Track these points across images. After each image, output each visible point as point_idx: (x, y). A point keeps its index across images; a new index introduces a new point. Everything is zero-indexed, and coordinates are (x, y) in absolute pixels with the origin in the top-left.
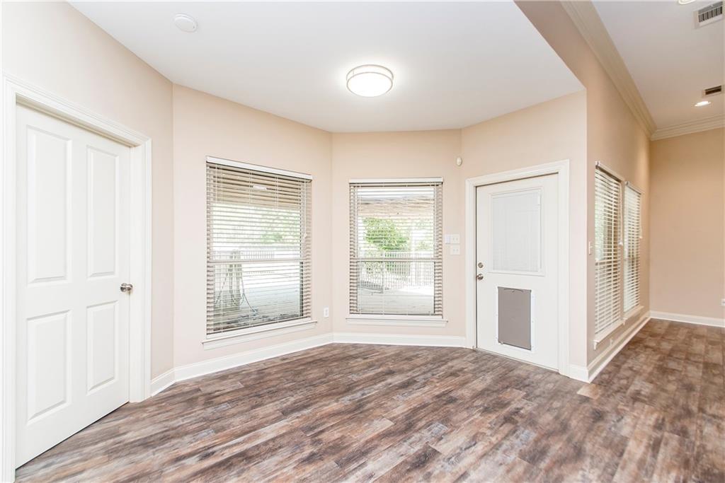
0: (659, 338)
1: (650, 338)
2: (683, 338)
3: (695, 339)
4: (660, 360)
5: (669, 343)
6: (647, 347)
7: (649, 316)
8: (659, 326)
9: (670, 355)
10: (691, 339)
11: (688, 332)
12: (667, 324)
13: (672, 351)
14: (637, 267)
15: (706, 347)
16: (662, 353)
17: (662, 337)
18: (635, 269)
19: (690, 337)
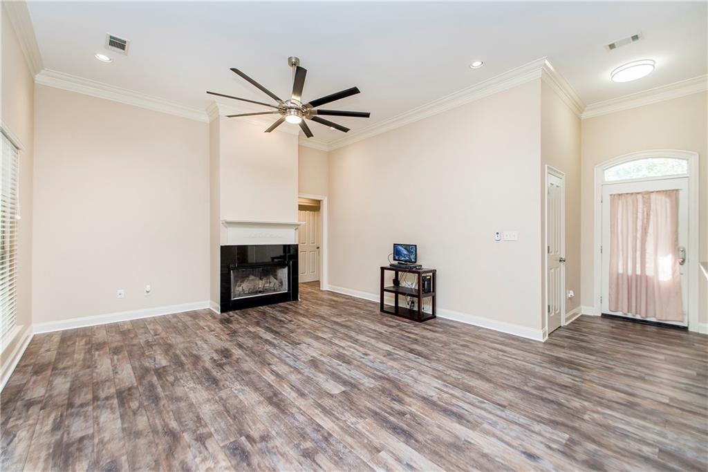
0: (49, 372)
1: (34, 378)
2: (82, 356)
3: (97, 353)
4: (57, 427)
5: (66, 376)
6: (29, 404)
7: (31, 332)
8: (46, 346)
9: (70, 405)
10: (92, 356)
11: (86, 344)
12: (57, 339)
13: (73, 391)
14: (11, 261)
15: (112, 360)
16: (57, 406)
17: (54, 368)
18: (8, 264)
19: (89, 351)
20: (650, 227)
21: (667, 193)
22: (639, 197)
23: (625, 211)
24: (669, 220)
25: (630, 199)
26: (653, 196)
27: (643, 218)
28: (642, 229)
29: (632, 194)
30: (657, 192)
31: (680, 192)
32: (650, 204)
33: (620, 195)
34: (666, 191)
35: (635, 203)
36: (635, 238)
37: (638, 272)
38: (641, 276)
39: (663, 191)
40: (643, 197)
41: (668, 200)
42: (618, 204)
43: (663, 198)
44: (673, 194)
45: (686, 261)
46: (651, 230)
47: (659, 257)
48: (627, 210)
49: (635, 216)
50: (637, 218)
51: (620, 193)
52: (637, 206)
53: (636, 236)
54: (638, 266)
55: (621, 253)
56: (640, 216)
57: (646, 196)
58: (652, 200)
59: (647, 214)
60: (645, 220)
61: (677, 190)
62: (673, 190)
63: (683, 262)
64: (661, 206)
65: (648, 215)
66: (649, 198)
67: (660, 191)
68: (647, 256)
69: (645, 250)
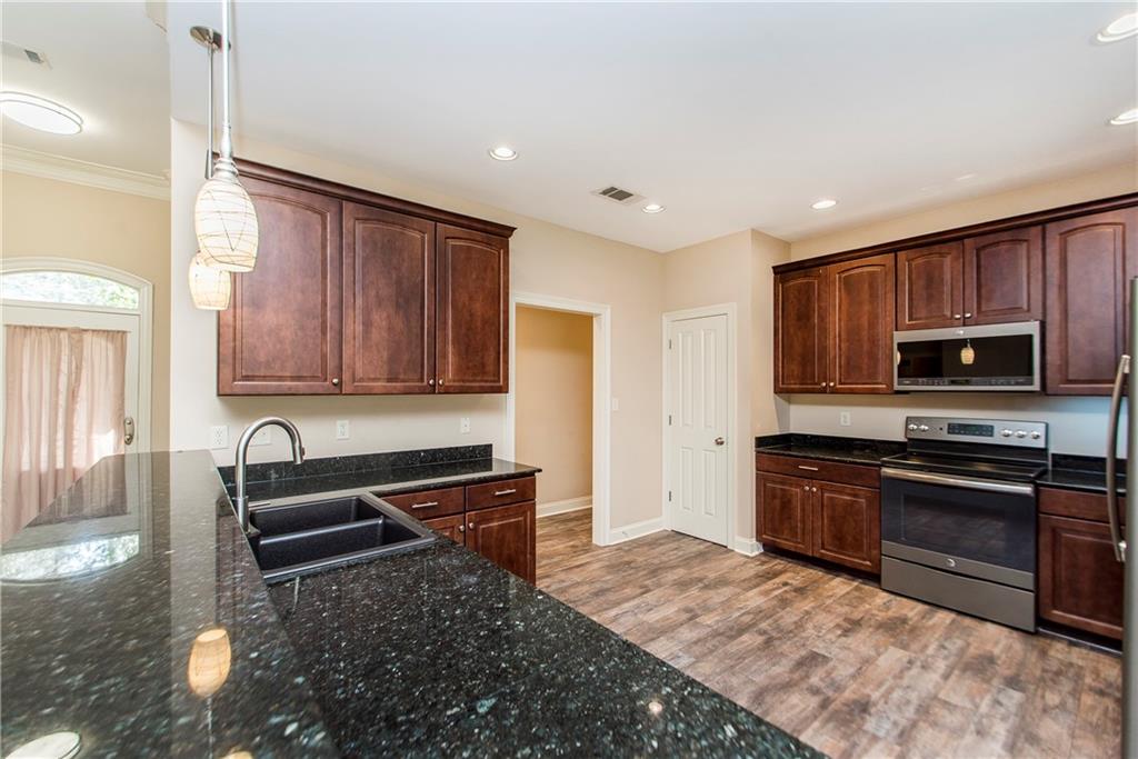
20: (81, 387)
21: (108, 334)
22: (63, 335)
23: (36, 357)
24: (111, 377)
25: (45, 336)
26: (87, 337)
27: (70, 373)
28: (68, 390)
29: (50, 329)
30: (94, 331)
31: (129, 335)
32: (82, 347)
33: (26, 328)
34: (108, 331)
35: (56, 345)
36: (54, 407)
37: (60, 465)
38: (64, 471)
39: (104, 331)
40: (69, 336)
41: (110, 346)
42: (23, 345)
43: (103, 342)
44: (117, 337)
45: (135, 439)
46: (83, 391)
47: (95, 436)
48: (40, 354)
49: (54, 369)
50: (58, 370)
51: (27, 324)
52: (60, 351)
53: (57, 403)
54: (60, 453)
55: (26, 434)
56: (64, 367)
57: (76, 336)
58: (85, 344)
59: (77, 368)
60: (74, 375)
61: (124, 332)
62: (118, 332)
63: (129, 442)
64: (98, 353)
65: (79, 368)
66: (81, 341)
67: (99, 331)
68: (76, 435)
69: (72, 426)
